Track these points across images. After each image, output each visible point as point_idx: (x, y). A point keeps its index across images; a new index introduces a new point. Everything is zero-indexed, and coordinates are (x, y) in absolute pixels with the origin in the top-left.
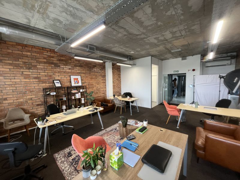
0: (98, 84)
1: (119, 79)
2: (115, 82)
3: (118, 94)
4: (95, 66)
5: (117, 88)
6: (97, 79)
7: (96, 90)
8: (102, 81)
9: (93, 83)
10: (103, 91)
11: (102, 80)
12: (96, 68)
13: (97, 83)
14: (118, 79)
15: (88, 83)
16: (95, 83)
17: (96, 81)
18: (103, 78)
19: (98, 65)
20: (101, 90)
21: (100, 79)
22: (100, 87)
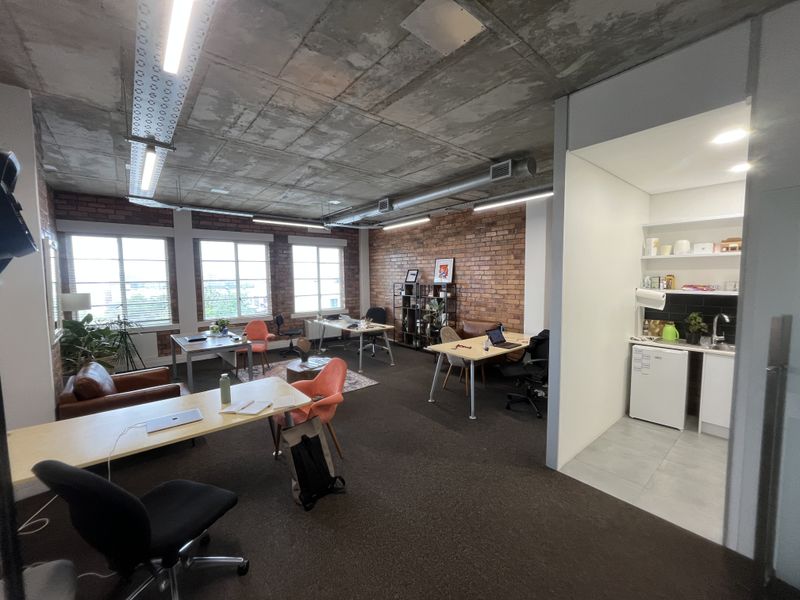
0: (499, 282)
4: (493, 224)
6: (496, 264)
7: (492, 298)
9: (483, 278)
10: (517, 306)
11: (516, 268)
12: (495, 229)
13: (498, 277)
16: (490, 277)
17: (494, 273)
20: (509, 302)
21: (508, 264)
22: (506, 292)
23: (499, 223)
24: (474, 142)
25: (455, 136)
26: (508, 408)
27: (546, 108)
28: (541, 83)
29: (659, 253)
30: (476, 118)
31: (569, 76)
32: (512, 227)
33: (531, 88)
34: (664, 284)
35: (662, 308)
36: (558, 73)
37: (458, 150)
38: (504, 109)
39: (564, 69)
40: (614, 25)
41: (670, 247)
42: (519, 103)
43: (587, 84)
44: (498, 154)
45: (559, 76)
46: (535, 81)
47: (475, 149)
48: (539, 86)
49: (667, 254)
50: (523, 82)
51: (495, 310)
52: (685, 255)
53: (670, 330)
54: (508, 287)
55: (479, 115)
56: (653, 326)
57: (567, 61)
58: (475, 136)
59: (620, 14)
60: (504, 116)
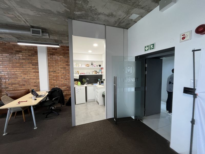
0: (25, 74)
1: (67, 68)
2: (59, 71)
3: (66, 87)
4: (20, 51)
5: (62, 80)
6: (23, 67)
7: (22, 81)
8: (34, 70)
9: (16, 73)
10: (35, 82)
12: (22, 54)
13: (25, 72)
14: (65, 68)
15: (7, 72)
16: (20, 72)
17: (22, 70)
18: (34, 67)
19: (26, 50)
20: (31, 81)
21: (29, 67)
22: (29, 78)
23: (23, 51)
24: (28, 15)
25: (21, 7)
26: (46, 117)
27: (63, 19)
28: (69, 11)
29: (76, 66)
30: (39, 6)
31: (76, 14)
32: (30, 54)
33: (66, 10)
34: (77, 73)
35: (78, 78)
36: (75, 11)
37: (18, 14)
38: (52, 11)
39: (77, 11)
40: (93, 9)
41: (78, 65)
42: (59, 12)
43: (77, 19)
44: (35, 25)
45: (74, 12)
46: (68, 9)
47: (28, 18)
48: (68, 11)
49: (77, 67)
50: (65, 6)
51: (24, 85)
52: (81, 67)
53: (79, 83)
54: (31, 76)
55: (41, 6)
56: (75, 83)
57: (80, 10)
58: (31, 13)
59: (96, 8)
60: (50, 13)
